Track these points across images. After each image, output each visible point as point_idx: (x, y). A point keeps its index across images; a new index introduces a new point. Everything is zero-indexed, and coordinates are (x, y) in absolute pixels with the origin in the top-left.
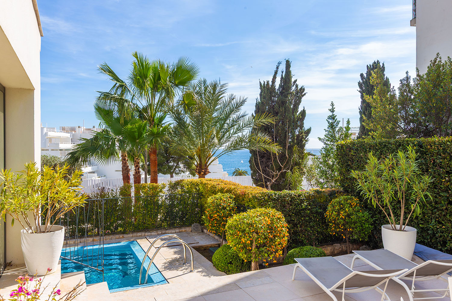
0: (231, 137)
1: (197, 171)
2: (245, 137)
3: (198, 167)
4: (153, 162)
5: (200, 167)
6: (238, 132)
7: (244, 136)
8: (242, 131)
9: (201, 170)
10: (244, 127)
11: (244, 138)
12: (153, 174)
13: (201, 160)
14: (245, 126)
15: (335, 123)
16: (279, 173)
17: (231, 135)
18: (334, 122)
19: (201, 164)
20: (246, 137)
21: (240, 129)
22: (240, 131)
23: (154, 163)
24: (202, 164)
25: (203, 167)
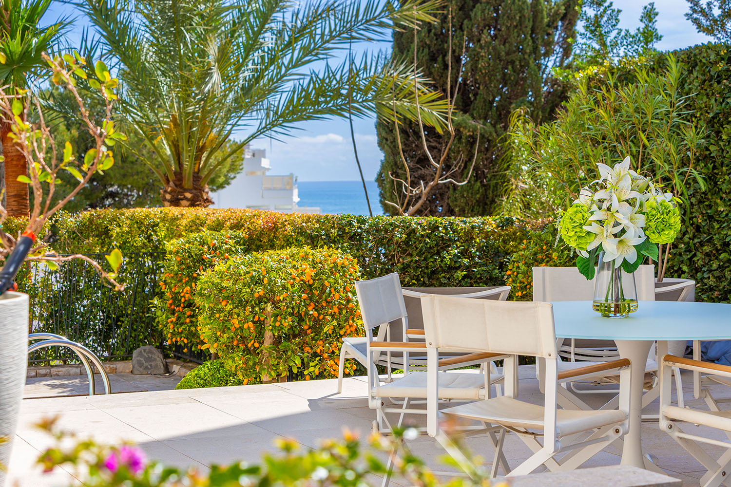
0: (282, 77)
1: (168, 197)
2: (338, 77)
3: (171, 183)
4: (15, 163)
5: (177, 183)
6: (307, 58)
7: (334, 76)
8: (321, 56)
9: (182, 193)
10: (328, 42)
11: (334, 82)
12: (13, 203)
13: (181, 157)
14: (332, 38)
15: (605, 19)
16: (427, 189)
17: (283, 69)
18: (602, 16)
19: (181, 173)
20: (341, 76)
21: (314, 49)
22: (316, 55)
23: (17, 166)
24: (184, 173)
25: (188, 183)
